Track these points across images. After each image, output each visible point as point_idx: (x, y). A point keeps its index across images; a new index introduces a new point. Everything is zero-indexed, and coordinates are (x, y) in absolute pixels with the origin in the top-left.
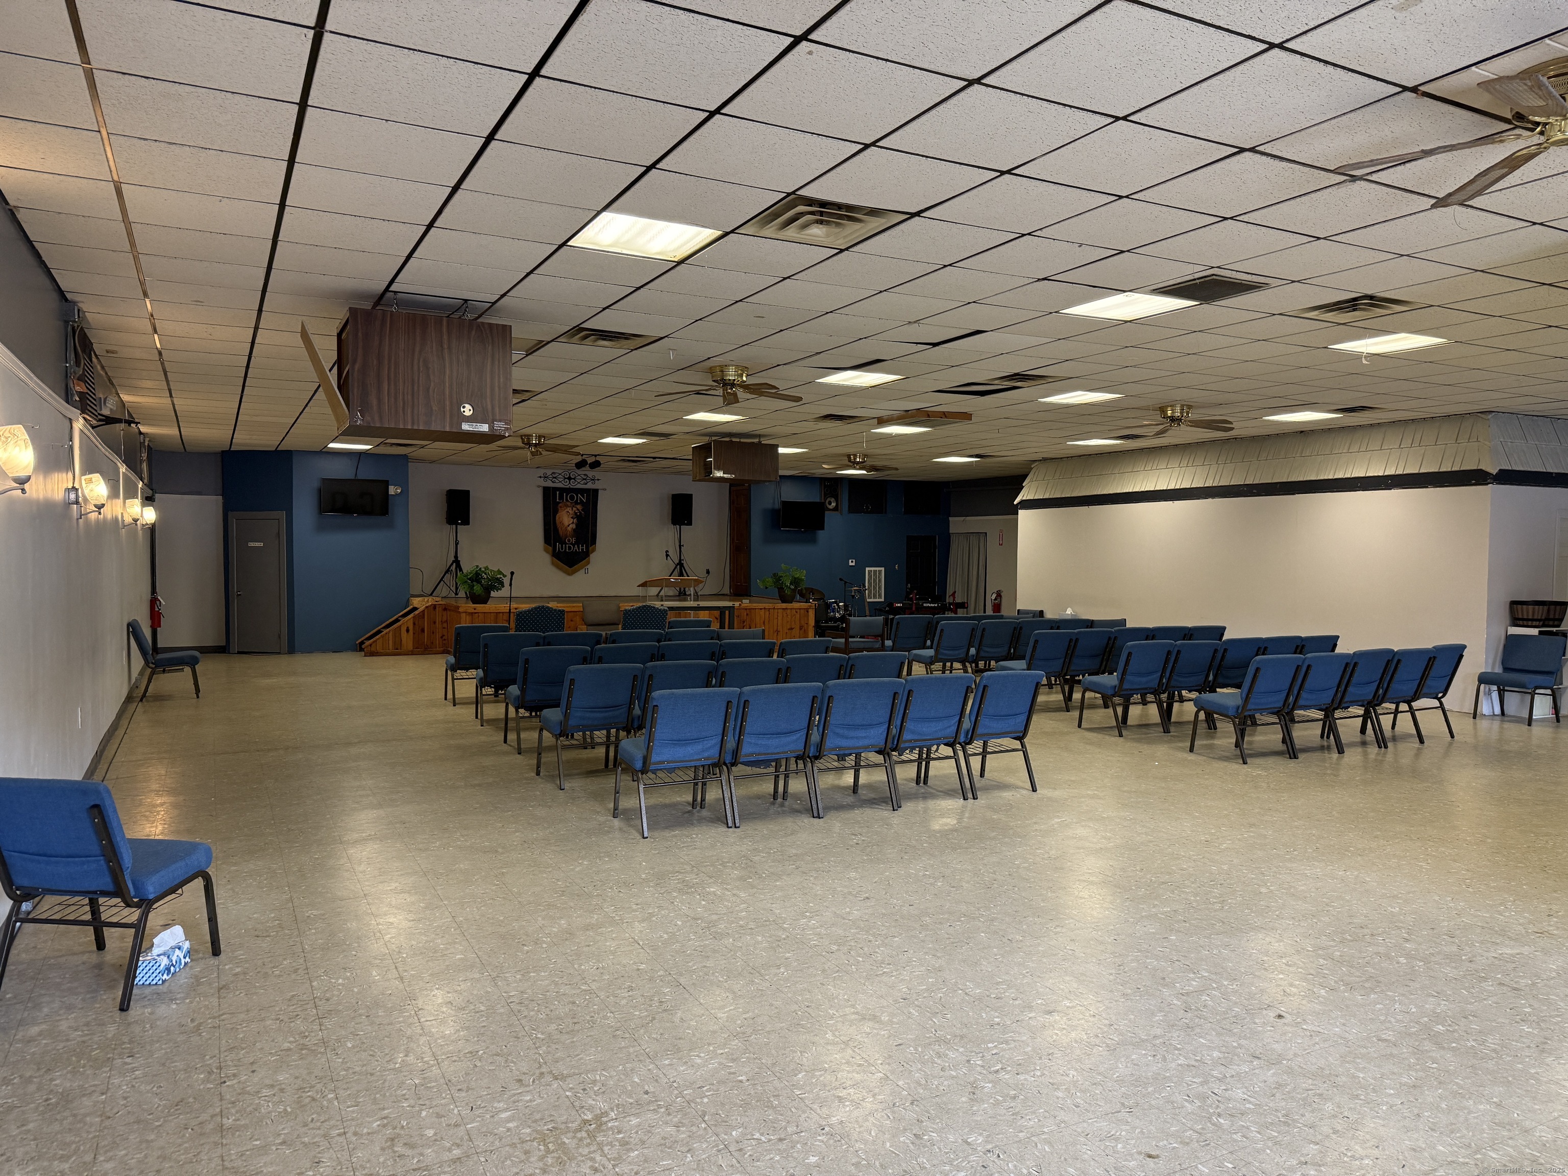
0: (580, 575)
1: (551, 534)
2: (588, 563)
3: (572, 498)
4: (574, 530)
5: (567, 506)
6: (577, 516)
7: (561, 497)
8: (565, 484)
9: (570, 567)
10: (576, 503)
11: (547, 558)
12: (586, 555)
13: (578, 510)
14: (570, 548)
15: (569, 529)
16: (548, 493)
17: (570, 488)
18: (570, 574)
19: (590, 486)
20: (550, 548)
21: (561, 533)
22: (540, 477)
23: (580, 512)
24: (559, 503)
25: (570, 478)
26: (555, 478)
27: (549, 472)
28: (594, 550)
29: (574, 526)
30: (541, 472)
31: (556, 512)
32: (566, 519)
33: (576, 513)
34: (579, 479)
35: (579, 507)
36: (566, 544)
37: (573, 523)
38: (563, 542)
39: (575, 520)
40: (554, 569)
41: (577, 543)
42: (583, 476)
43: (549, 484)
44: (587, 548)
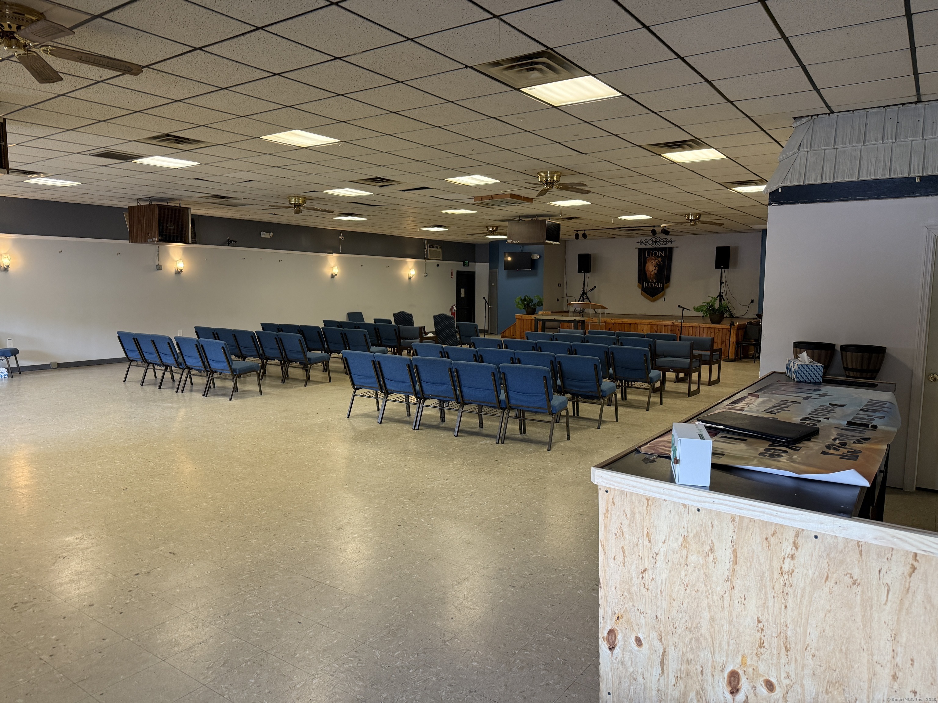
0: (659, 302)
1: (642, 277)
2: (664, 295)
3: (655, 254)
4: (655, 274)
5: (652, 259)
6: (658, 265)
7: (649, 254)
8: (653, 246)
9: (652, 297)
10: (658, 257)
11: (640, 291)
12: (663, 289)
13: (659, 261)
14: (652, 285)
15: (653, 273)
16: (642, 252)
17: (656, 248)
18: (654, 301)
19: (669, 245)
20: (641, 286)
21: (648, 276)
22: (638, 242)
23: (660, 263)
24: (647, 257)
25: (656, 242)
26: (647, 242)
27: (643, 239)
28: (667, 287)
29: (656, 271)
30: (639, 240)
31: (645, 263)
32: (651, 268)
33: (657, 263)
34: (661, 242)
35: (660, 259)
36: (650, 283)
37: (655, 269)
38: (648, 282)
39: (657, 268)
40: (643, 297)
41: (658, 282)
42: (664, 239)
43: (643, 246)
44: (663, 285)
